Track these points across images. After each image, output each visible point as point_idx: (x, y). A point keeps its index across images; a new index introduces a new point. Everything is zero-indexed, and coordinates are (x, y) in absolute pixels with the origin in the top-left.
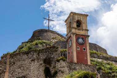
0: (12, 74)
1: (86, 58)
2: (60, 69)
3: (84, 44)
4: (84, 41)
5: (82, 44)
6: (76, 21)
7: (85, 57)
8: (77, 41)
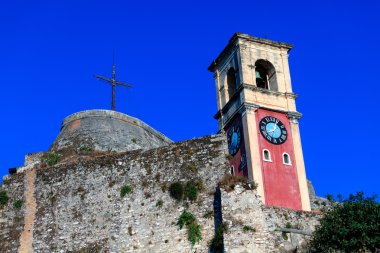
0: (48, 240)
1: (293, 191)
2: (236, 217)
3: (284, 141)
4: (284, 132)
5: (278, 143)
6: (253, 64)
7: (291, 187)
8: (261, 131)
